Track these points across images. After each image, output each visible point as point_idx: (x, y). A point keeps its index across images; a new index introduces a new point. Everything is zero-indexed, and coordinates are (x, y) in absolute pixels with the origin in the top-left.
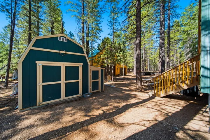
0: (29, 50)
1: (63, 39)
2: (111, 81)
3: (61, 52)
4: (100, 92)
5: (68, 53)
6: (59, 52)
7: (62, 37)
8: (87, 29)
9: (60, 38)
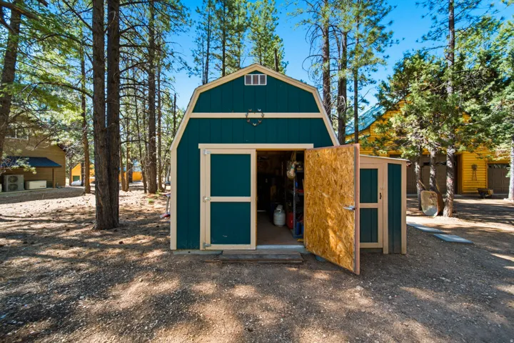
0: (188, 120)
1: (255, 80)
2: (441, 214)
3: (251, 115)
4: (386, 251)
5: (268, 115)
6: (245, 117)
7: (252, 75)
8: (341, 52)
9: (249, 78)
